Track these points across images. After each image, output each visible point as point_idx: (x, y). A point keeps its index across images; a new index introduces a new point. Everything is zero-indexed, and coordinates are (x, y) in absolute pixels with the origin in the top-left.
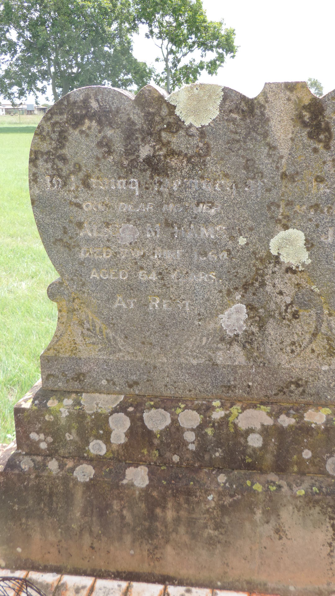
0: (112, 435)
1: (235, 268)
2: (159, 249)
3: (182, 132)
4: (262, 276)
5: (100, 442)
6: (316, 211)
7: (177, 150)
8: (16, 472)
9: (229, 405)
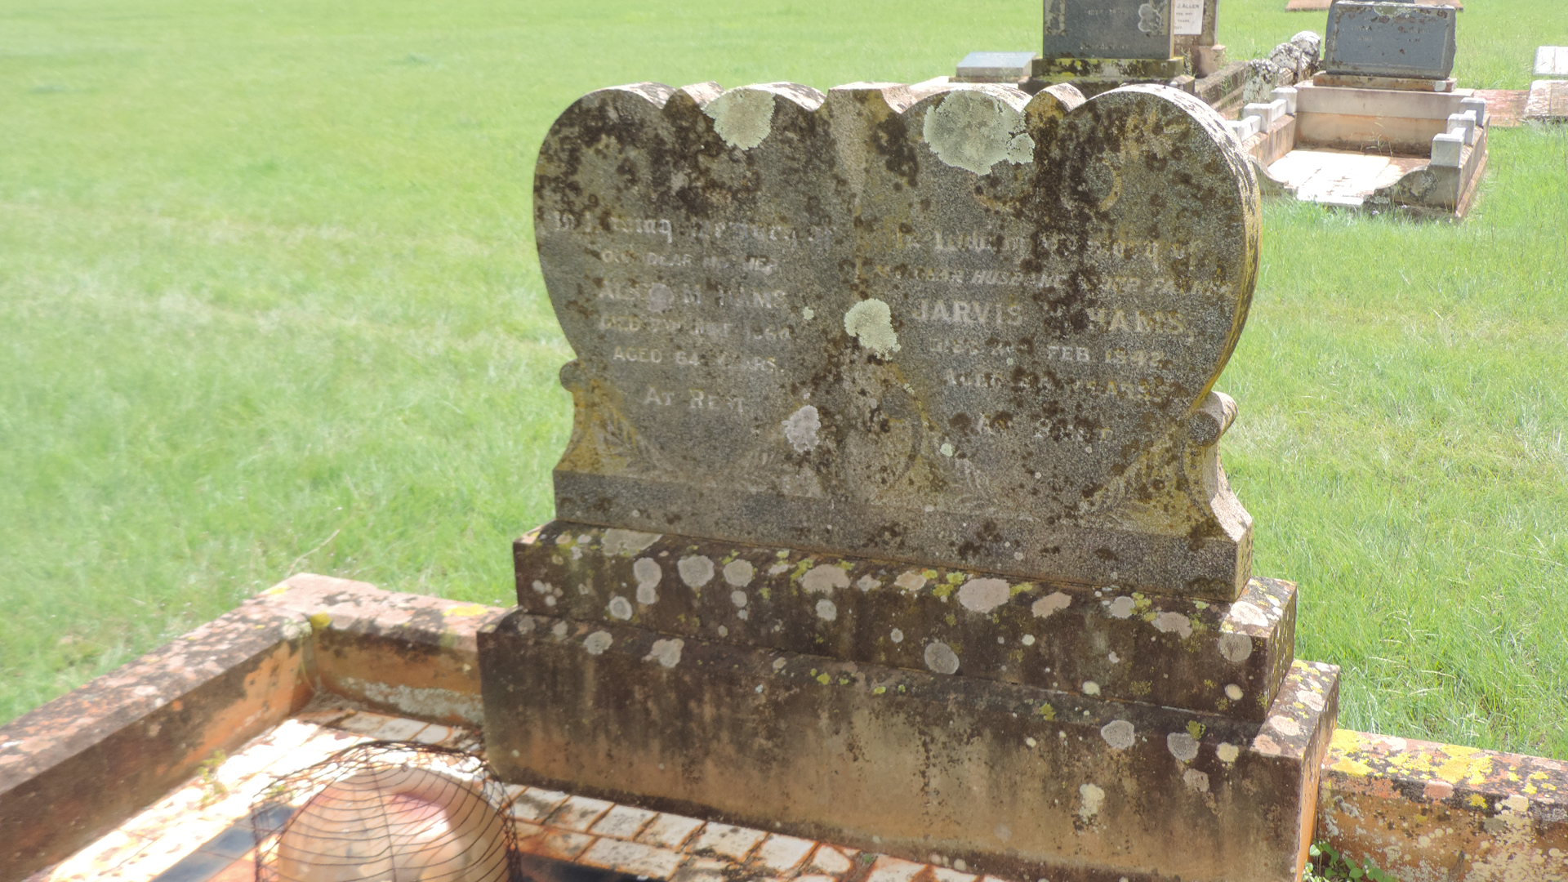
0: (639, 591)
1: (800, 353)
2: (700, 321)
3: (724, 156)
4: (838, 365)
5: (623, 600)
6: (903, 274)
7: (719, 181)
8: (511, 634)
9: (799, 557)
